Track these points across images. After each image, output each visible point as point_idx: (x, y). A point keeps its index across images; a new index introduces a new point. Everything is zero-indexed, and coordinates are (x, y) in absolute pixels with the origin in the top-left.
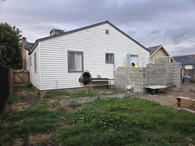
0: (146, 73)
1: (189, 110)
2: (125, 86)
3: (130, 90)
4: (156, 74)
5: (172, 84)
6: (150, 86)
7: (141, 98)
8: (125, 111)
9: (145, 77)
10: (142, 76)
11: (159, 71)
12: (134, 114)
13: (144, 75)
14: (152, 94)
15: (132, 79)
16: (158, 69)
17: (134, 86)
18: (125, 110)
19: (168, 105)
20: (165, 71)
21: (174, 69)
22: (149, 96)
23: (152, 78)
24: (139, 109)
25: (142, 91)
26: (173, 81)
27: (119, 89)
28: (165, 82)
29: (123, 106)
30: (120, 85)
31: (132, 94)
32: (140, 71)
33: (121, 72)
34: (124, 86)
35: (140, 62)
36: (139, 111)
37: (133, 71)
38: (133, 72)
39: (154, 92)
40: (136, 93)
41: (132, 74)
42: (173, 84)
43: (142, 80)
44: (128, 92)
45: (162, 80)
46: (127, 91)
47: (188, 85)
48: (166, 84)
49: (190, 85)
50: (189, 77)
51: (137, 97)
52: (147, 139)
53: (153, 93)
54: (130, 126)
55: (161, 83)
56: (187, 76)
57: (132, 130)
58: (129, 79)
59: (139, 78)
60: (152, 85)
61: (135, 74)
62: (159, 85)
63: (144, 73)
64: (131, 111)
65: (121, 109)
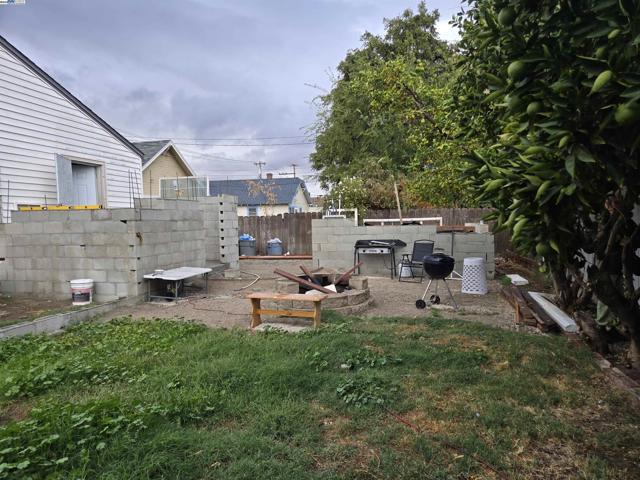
0: (145, 229)
1: (286, 328)
2: (60, 282)
3: (85, 296)
4: (175, 231)
5: (218, 261)
6: (161, 273)
7: (136, 317)
8: (91, 383)
9: (144, 242)
10: (132, 239)
11: (184, 220)
12: (133, 383)
13: (139, 236)
14: (169, 297)
15: (91, 251)
16: (181, 213)
17: (100, 277)
18: (89, 376)
19: (229, 323)
20: (201, 221)
21: (221, 217)
22: (162, 307)
23: (165, 243)
24: (146, 358)
25: (136, 291)
26: (222, 251)
27: (31, 295)
28: (202, 256)
29: (78, 362)
30: (35, 282)
31: (100, 310)
32: (125, 222)
33: (34, 228)
34: (55, 283)
35: (108, 188)
36: (147, 368)
37: (93, 220)
38: (94, 226)
39: (175, 291)
40: (114, 303)
41: (90, 234)
42: (223, 260)
43: (134, 252)
44: (75, 304)
45: (195, 251)
46: (73, 299)
47: (252, 261)
48: (204, 261)
49: (257, 261)
50: (252, 239)
51: (120, 317)
52: (216, 456)
53: (172, 295)
54: (144, 434)
55: (191, 261)
56: (246, 236)
57: (160, 448)
58: (78, 251)
59: (118, 248)
60: (166, 267)
61: (105, 233)
62: (188, 266)
63: (137, 227)
64: (119, 372)
65: (74, 376)
